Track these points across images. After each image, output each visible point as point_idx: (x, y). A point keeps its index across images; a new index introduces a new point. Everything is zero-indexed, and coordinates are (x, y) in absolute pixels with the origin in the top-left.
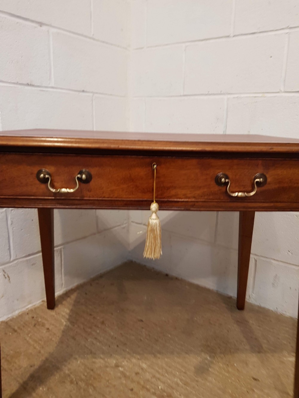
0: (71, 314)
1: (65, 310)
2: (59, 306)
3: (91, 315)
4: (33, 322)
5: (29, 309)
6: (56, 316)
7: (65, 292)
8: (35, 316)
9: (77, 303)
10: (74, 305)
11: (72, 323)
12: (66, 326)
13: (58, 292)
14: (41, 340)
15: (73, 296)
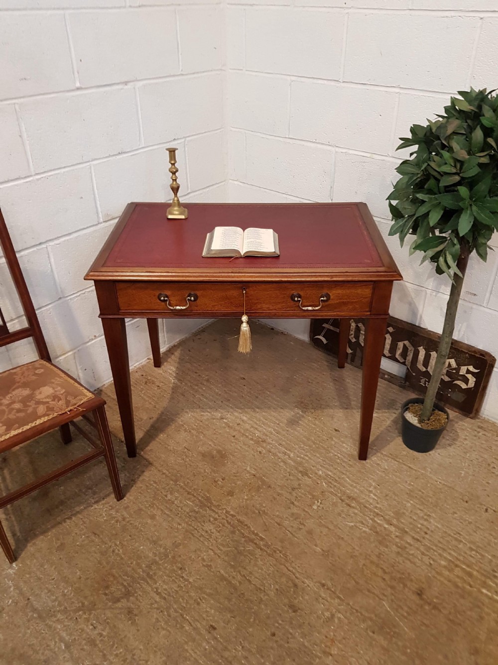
0: (177, 372)
1: (172, 368)
2: (165, 364)
3: (196, 373)
4: (144, 380)
5: (137, 367)
6: (163, 374)
7: (168, 349)
8: (144, 374)
9: (181, 360)
10: (179, 363)
11: (179, 380)
12: (174, 383)
13: (163, 349)
14: (154, 397)
15: (177, 353)
